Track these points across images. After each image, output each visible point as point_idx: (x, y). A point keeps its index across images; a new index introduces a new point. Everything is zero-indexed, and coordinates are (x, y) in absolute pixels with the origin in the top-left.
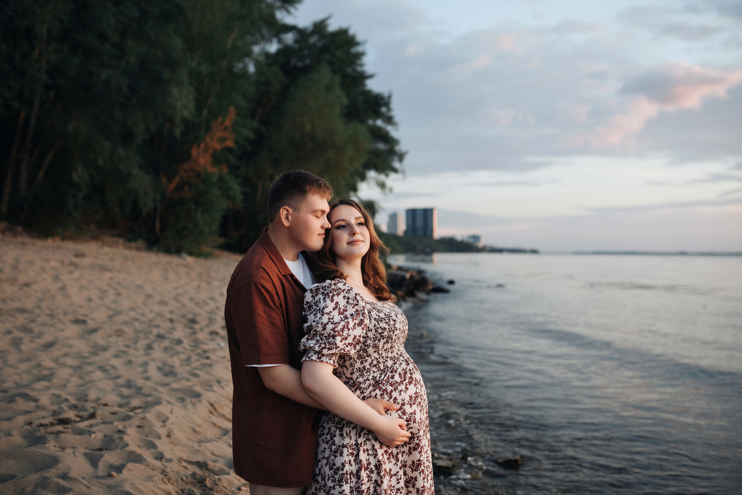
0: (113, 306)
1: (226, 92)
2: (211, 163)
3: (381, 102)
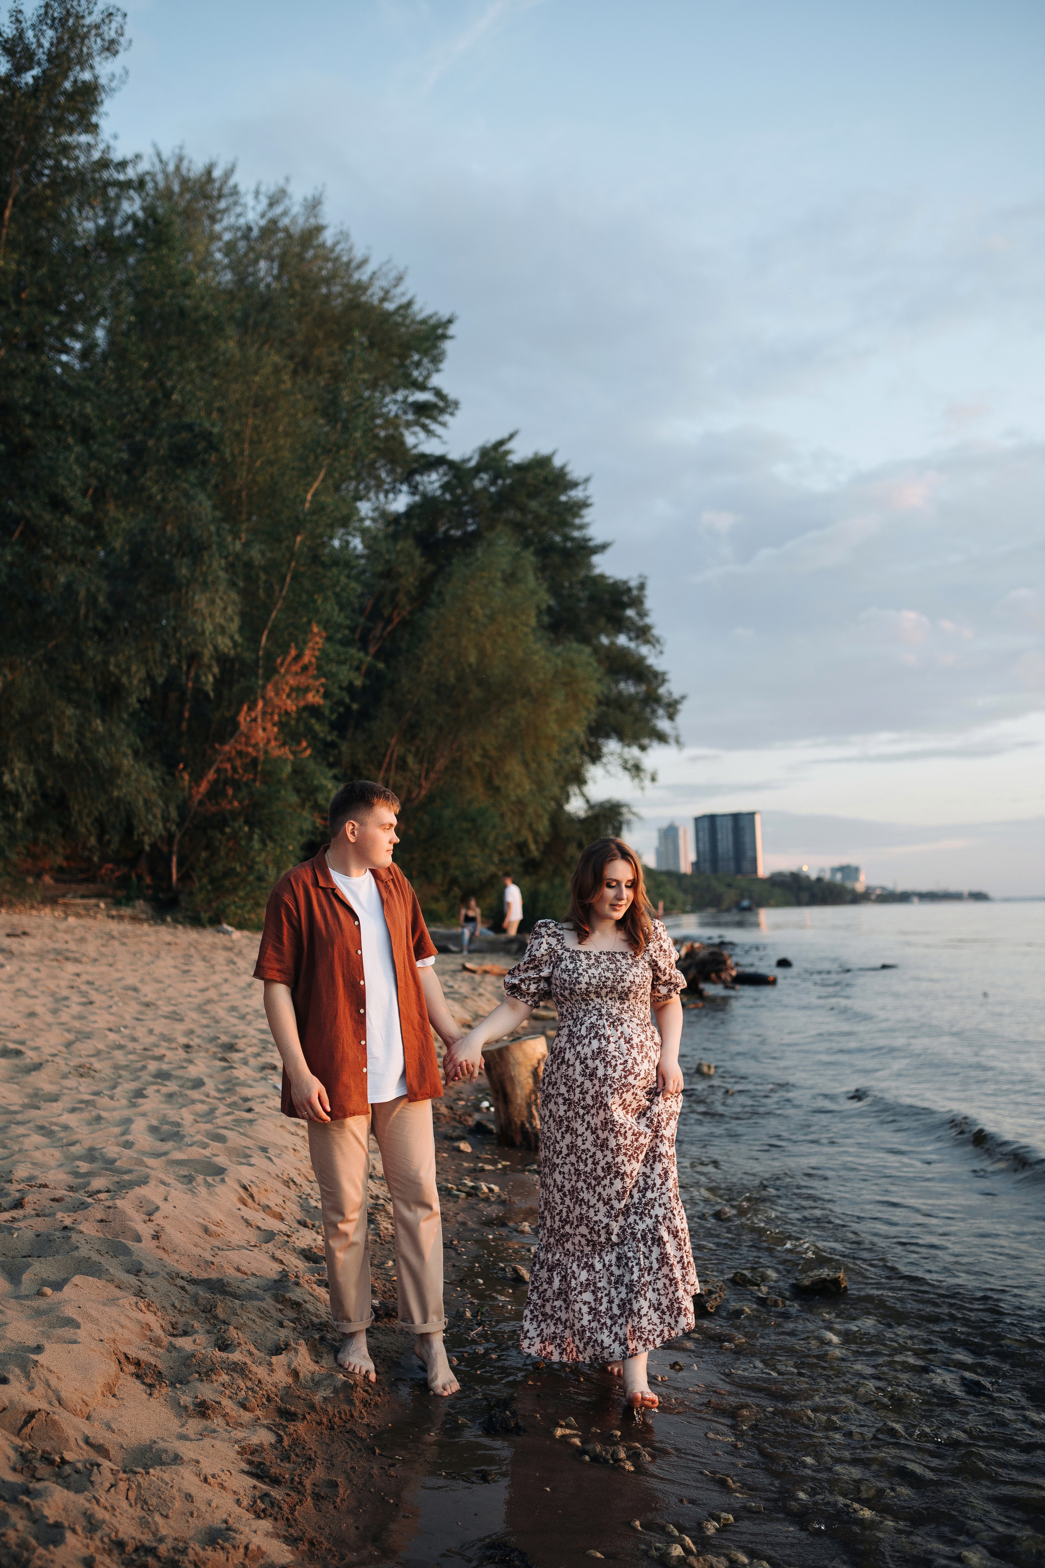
0: (77, 1024)
1: (304, 597)
2: (276, 739)
3: (625, 599)
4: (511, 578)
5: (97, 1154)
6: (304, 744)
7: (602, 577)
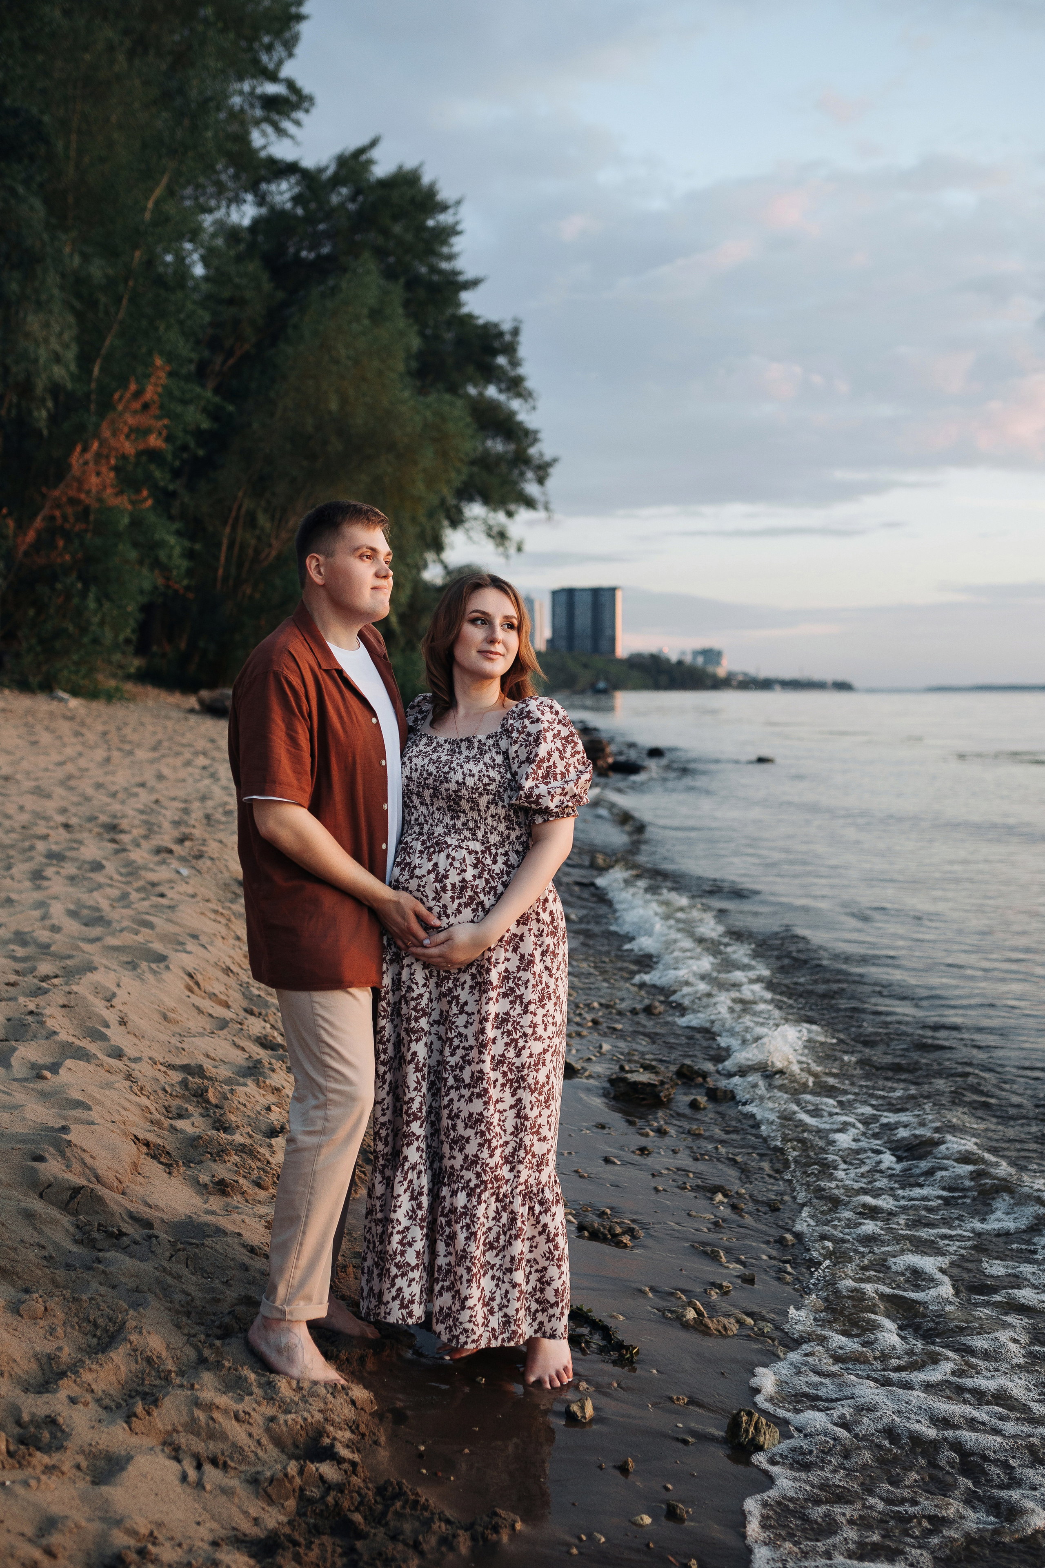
1: (144, 323)
2: (112, 486)
3: (496, 344)
4: (377, 315)
5: (28, 938)
6: (145, 493)
7: (470, 316)
